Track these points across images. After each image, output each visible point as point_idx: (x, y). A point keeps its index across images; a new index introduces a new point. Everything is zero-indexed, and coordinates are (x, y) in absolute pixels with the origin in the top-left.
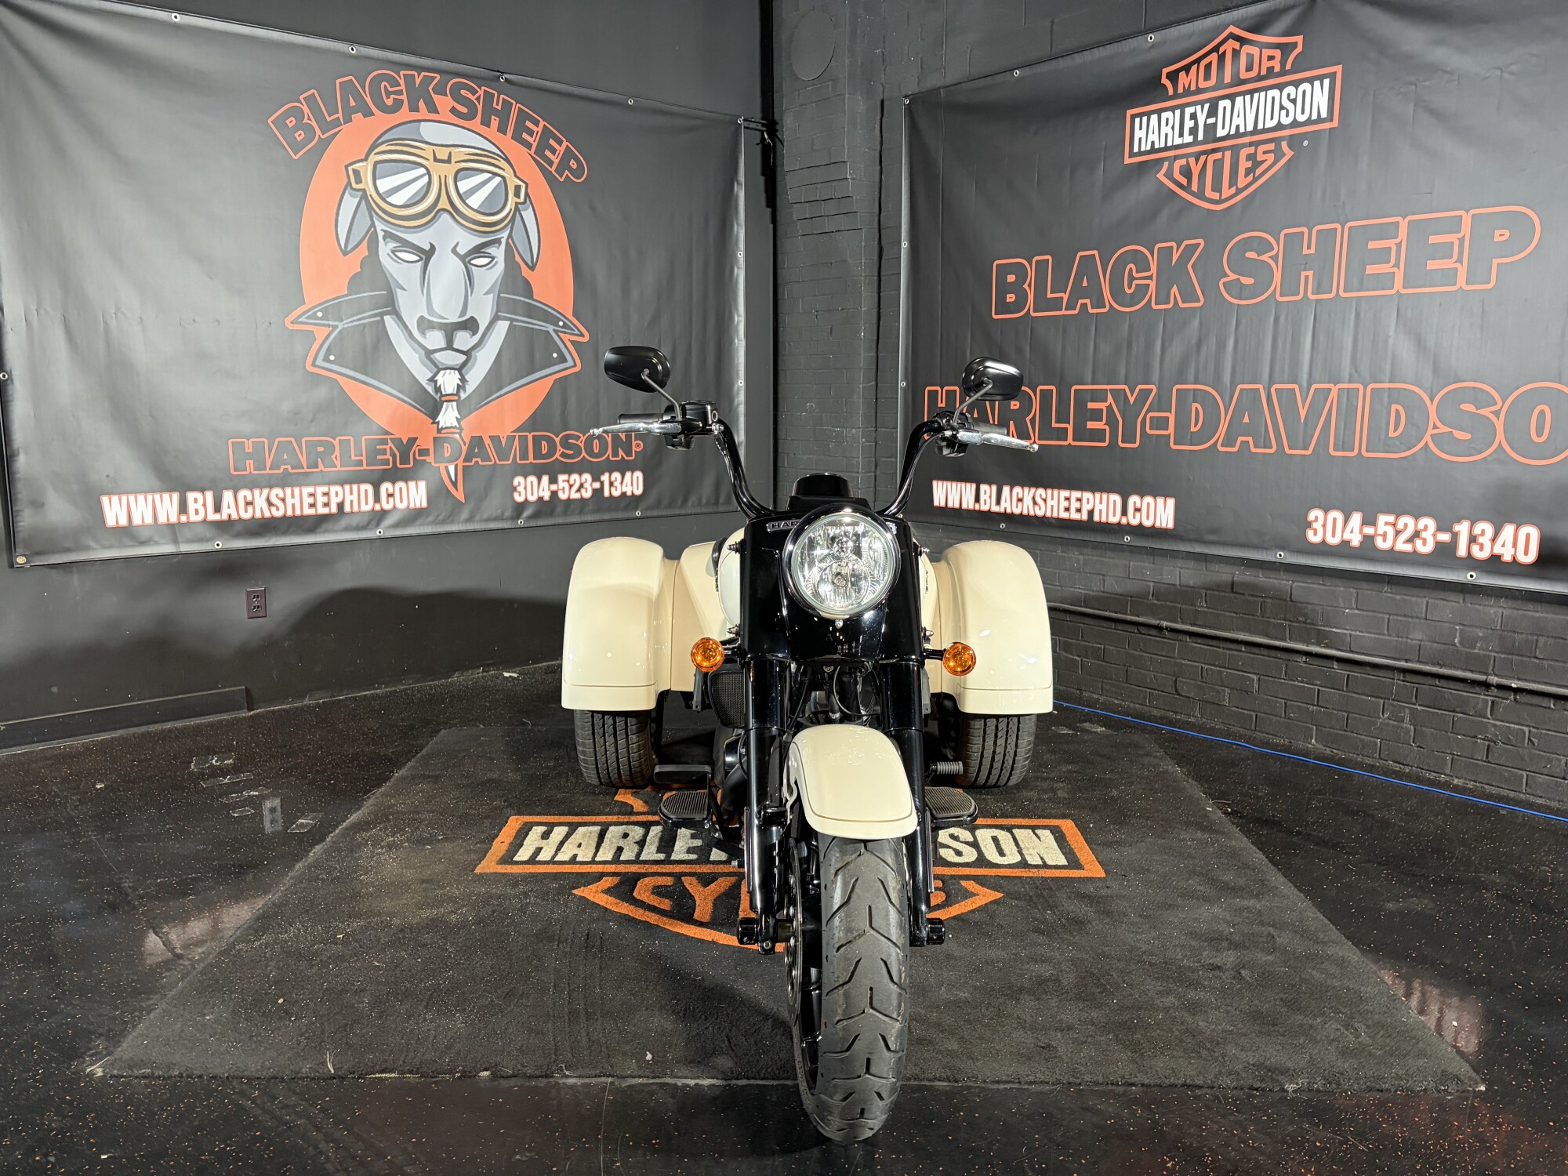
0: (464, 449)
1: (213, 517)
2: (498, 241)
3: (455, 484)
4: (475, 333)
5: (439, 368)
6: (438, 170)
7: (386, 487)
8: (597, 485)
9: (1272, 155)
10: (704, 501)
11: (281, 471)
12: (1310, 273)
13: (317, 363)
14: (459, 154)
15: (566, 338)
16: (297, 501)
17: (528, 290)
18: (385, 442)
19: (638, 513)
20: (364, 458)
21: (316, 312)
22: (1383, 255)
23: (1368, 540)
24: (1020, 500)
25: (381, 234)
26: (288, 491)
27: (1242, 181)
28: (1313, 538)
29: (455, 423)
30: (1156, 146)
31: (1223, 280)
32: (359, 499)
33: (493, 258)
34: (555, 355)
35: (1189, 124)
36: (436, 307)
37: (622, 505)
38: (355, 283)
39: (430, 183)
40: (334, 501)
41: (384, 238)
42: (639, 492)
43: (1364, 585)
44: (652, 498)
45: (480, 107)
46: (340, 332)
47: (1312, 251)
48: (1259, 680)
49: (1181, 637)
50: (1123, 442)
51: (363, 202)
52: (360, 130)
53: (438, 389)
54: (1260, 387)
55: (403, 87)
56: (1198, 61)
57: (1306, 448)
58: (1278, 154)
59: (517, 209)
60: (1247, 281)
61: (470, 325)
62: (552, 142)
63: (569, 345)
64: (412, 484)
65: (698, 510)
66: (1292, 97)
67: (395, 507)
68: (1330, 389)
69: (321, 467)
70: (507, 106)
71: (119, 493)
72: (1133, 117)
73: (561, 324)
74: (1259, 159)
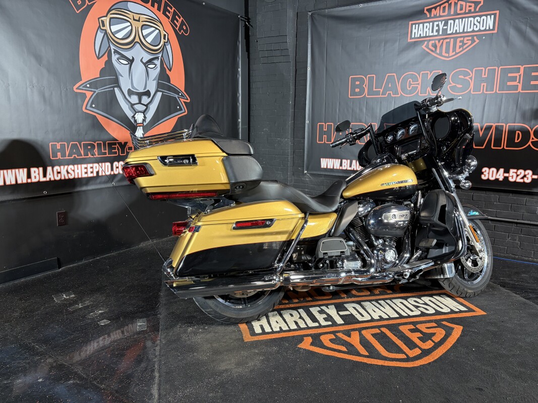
1: (42, 179)
2: (157, 58)
4: (149, 97)
5: (136, 112)
6: (135, 23)
7: (116, 164)
9: (470, 41)
11: (72, 158)
12: (485, 84)
13: (87, 108)
14: (142, 18)
15: (182, 100)
16: (79, 171)
17: (169, 80)
20: (107, 151)
21: (87, 85)
22: (514, 79)
23: (506, 178)
25: (113, 51)
26: (76, 166)
27: (458, 50)
28: (484, 178)
30: (422, 36)
31: (449, 86)
32: (105, 169)
33: (156, 65)
34: (178, 107)
35: (436, 28)
36: (135, 85)
38: (103, 72)
39: (132, 30)
40: (95, 171)
41: (114, 53)
43: (502, 194)
46: (97, 94)
47: (486, 76)
51: (106, 36)
53: (135, 121)
56: (440, 5)
57: (482, 146)
58: (473, 41)
59: (164, 45)
60: (459, 86)
61: (147, 93)
62: (177, 17)
63: (183, 103)
66: (479, 21)
67: (119, 173)
68: (492, 126)
69: (90, 155)
72: (412, 24)
73: (180, 94)
74: (465, 42)
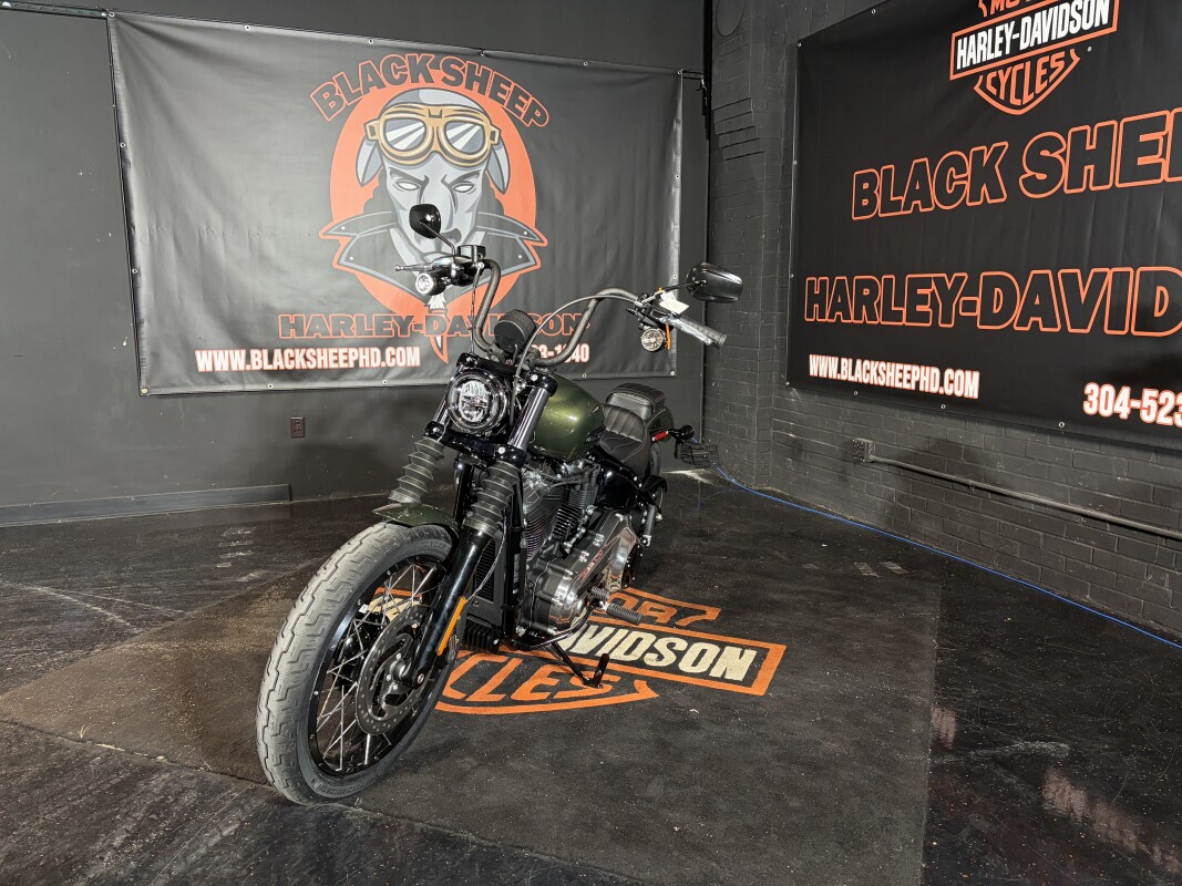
0: (449, 325)
1: (268, 367)
2: (477, 173)
3: (441, 350)
6: (432, 122)
7: (389, 350)
8: (551, 354)
9: (1062, 62)
10: (640, 368)
11: (314, 337)
12: (1092, 167)
13: (341, 263)
14: (447, 110)
15: (529, 244)
16: (325, 358)
17: (500, 208)
18: (389, 318)
19: (584, 376)
20: (373, 330)
21: (340, 227)
22: (1151, 148)
23: (1135, 413)
24: (868, 372)
25: (388, 171)
26: (319, 351)
27: (1039, 87)
28: (1089, 409)
29: (442, 306)
30: (974, 63)
31: (1023, 177)
32: (370, 358)
33: (473, 186)
34: (520, 257)
35: (999, 40)
37: (572, 368)
38: (369, 206)
39: (425, 133)
40: (352, 360)
41: (391, 173)
42: (585, 359)
43: (1134, 454)
44: (597, 364)
45: (465, 76)
46: (358, 240)
47: (1094, 146)
48: (1045, 537)
49: (985, 493)
50: (942, 322)
51: (376, 148)
52: (375, 98)
54: (1049, 272)
55: (407, 66)
57: (1086, 328)
58: (1068, 60)
59: (492, 149)
60: (1041, 176)
61: (455, 234)
62: (521, 98)
63: (531, 249)
64: (409, 349)
65: (635, 375)
66: (1080, 8)
67: (396, 365)
68: (1106, 273)
69: (343, 335)
70: (486, 74)
71: (207, 349)
72: (957, 39)
73: (525, 233)
74: (1052, 66)
